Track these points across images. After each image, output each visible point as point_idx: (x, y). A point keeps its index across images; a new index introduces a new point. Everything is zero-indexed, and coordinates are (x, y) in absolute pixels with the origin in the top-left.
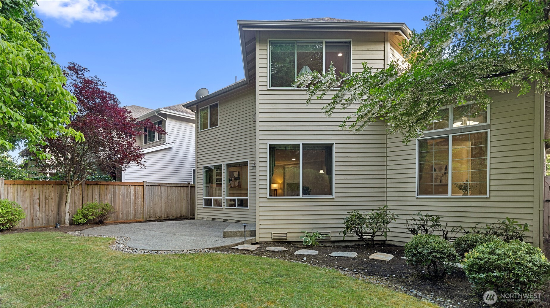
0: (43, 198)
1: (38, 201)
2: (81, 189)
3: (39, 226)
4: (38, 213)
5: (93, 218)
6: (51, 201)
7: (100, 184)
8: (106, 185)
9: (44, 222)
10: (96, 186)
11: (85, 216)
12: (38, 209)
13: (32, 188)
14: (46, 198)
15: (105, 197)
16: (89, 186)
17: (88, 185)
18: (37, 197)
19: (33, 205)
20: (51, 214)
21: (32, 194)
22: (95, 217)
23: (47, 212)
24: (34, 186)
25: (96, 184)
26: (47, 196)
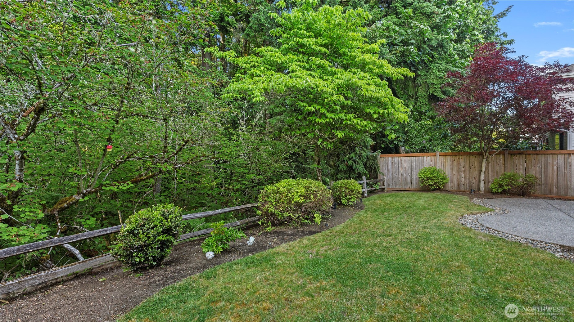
0: (467, 167)
1: (463, 169)
2: (503, 159)
3: (464, 190)
4: (463, 179)
5: (508, 188)
6: (474, 169)
7: (526, 153)
8: (534, 154)
9: (468, 187)
10: (521, 156)
11: (501, 186)
12: (463, 176)
13: (459, 158)
14: (470, 167)
15: (533, 168)
16: (513, 155)
17: (511, 154)
18: (463, 165)
19: (459, 173)
20: (474, 181)
21: (458, 164)
22: (510, 188)
23: (471, 179)
24: (460, 157)
25: (521, 154)
26: (471, 165)
